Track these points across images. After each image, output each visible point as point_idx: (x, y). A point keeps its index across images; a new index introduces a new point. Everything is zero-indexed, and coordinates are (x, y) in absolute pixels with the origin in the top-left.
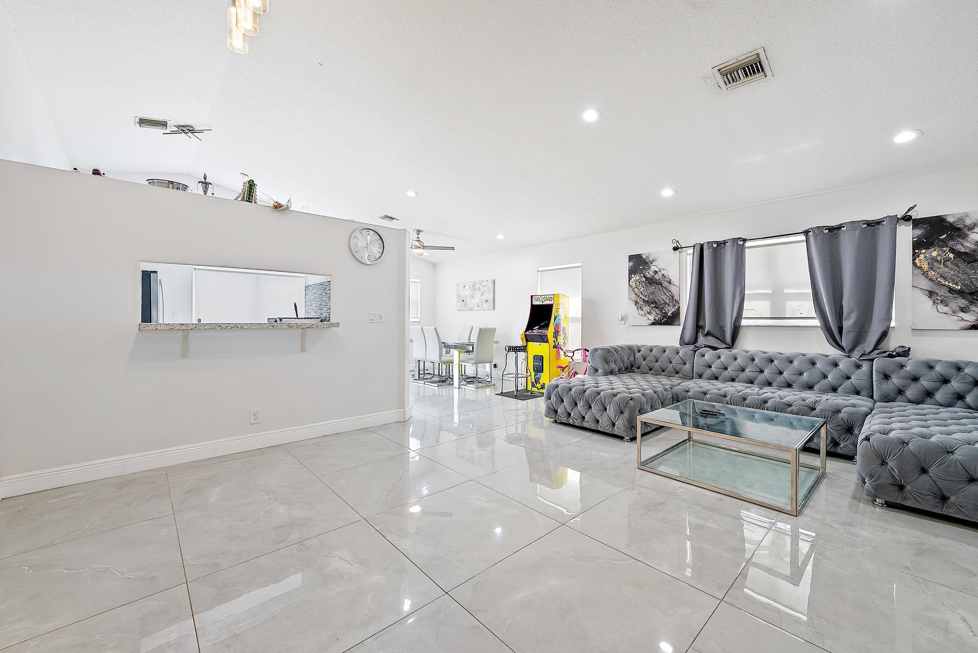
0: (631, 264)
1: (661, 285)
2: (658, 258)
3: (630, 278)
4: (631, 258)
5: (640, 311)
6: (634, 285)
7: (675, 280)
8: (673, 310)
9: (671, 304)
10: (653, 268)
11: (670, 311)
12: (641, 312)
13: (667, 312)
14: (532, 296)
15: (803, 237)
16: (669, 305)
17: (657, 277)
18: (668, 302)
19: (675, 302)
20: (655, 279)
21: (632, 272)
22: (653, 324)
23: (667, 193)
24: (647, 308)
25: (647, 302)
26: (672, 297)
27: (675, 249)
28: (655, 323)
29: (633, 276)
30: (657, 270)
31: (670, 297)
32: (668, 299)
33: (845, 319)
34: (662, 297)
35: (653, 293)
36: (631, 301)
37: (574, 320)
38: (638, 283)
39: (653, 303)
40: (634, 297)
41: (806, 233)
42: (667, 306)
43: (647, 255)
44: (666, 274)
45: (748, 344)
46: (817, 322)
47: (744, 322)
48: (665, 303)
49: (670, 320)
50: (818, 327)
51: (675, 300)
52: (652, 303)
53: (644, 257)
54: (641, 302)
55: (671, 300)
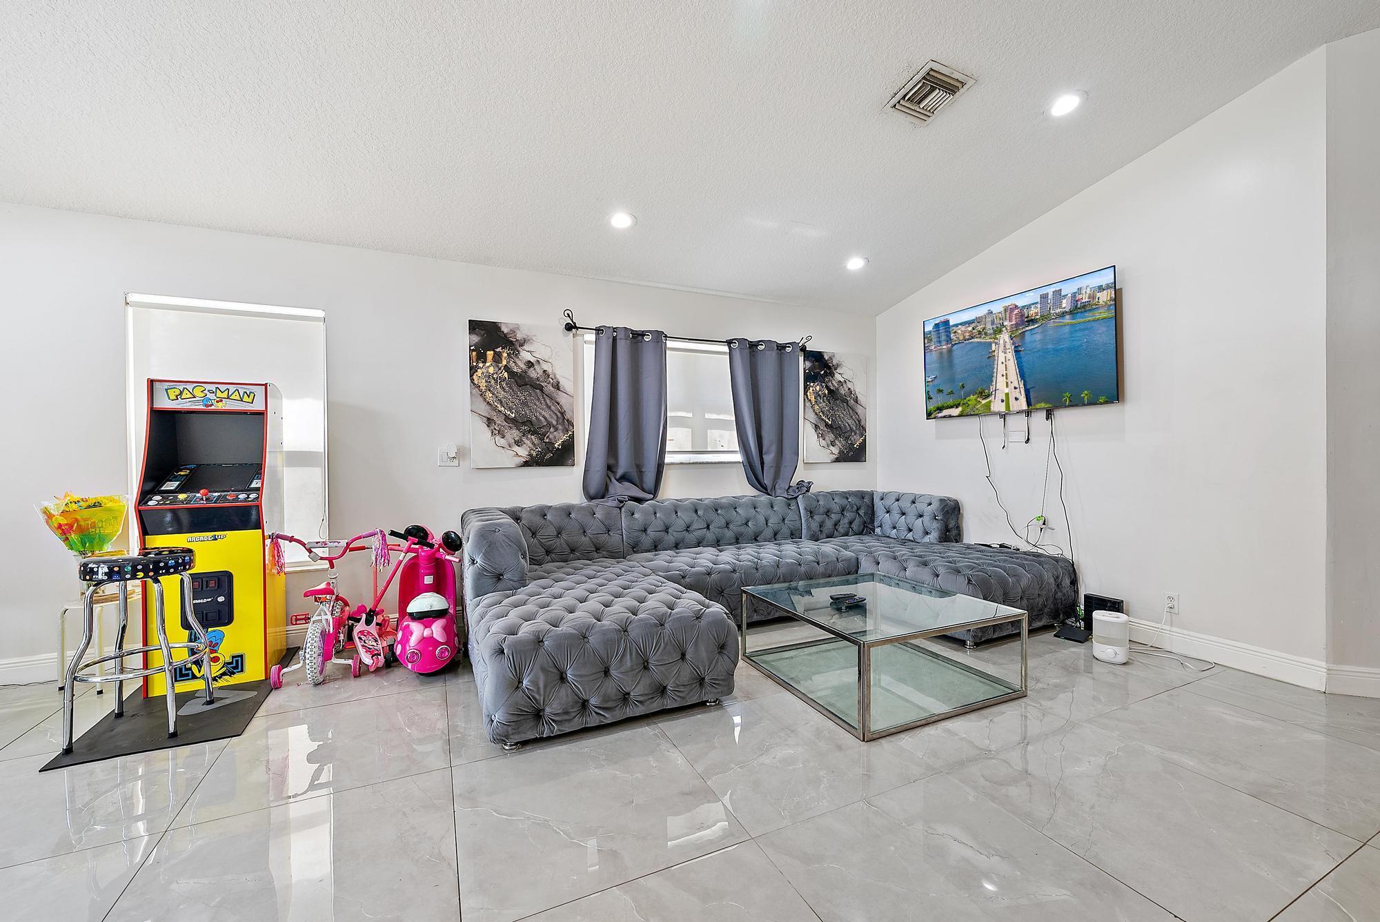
0: (476, 339)
1: (542, 390)
2: (534, 338)
3: (473, 370)
4: (474, 326)
5: (498, 438)
6: (483, 384)
7: (566, 384)
8: (565, 438)
9: (560, 427)
10: (525, 355)
11: (559, 439)
12: (502, 442)
13: (553, 441)
14: (151, 383)
15: (726, 349)
16: (556, 430)
17: (533, 374)
18: (554, 423)
19: (567, 423)
20: (529, 377)
21: (478, 354)
22: (526, 464)
23: (621, 220)
24: (514, 434)
25: (514, 422)
26: (563, 414)
27: (569, 327)
28: (532, 462)
29: (481, 365)
30: (533, 359)
31: (559, 414)
32: (555, 417)
33: (765, 454)
34: (543, 414)
35: (525, 404)
36: (478, 418)
37: (299, 459)
38: (493, 382)
39: (526, 425)
40: (483, 409)
41: (729, 343)
42: (552, 429)
43: (511, 327)
44: (550, 371)
45: (673, 489)
46: (738, 457)
47: (668, 459)
48: (549, 425)
49: (561, 456)
50: (739, 463)
51: (568, 420)
52: (524, 423)
53: (505, 330)
54: (499, 421)
55: (561, 421)
